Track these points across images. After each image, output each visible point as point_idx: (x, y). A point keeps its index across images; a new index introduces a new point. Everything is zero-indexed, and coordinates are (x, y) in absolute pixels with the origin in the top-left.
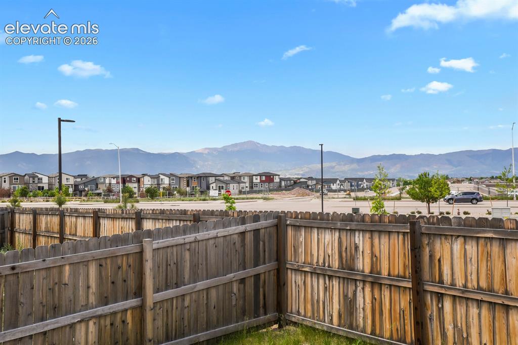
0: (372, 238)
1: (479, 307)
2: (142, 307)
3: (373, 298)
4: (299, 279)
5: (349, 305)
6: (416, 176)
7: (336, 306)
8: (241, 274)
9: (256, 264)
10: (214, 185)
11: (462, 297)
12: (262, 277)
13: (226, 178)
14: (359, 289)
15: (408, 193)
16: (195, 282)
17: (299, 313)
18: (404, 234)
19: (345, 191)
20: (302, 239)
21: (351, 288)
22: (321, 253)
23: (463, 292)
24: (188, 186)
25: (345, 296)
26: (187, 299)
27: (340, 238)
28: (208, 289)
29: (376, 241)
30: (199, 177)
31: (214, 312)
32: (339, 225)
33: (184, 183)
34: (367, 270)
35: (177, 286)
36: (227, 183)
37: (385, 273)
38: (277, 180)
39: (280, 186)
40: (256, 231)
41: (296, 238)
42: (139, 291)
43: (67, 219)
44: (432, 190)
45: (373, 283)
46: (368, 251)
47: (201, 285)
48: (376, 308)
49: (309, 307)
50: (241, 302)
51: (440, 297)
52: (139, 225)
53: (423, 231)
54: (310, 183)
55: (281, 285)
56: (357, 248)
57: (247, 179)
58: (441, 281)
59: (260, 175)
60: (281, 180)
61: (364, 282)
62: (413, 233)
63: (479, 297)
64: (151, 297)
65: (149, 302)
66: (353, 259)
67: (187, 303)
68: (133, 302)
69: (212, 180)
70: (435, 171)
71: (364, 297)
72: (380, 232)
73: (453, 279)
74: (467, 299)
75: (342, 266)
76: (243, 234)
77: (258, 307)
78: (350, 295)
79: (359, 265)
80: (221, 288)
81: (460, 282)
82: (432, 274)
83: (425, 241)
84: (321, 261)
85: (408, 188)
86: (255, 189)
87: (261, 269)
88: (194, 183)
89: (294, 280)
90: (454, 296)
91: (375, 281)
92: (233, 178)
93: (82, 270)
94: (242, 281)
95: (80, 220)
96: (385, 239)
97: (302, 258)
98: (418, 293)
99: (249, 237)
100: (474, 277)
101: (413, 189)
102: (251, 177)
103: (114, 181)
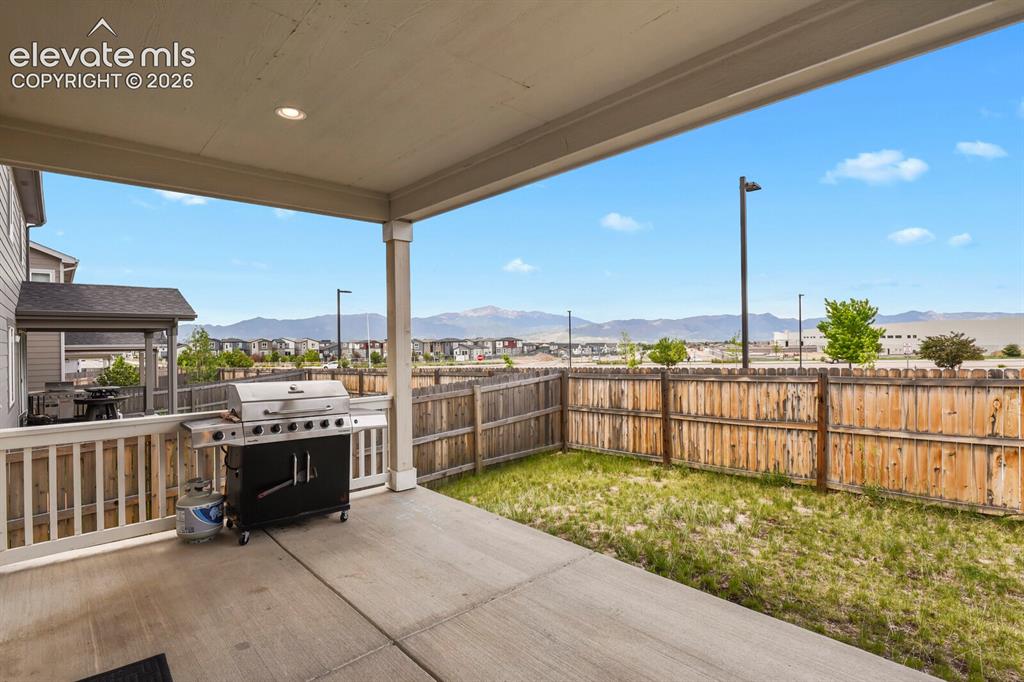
0: (634, 385)
1: (705, 427)
2: (474, 434)
3: (635, 427)
4: (578, 417)
5: (617, 433)
6: (656, 342)
7: (607, 435)
8: (537, 413)
9: (546, 406)
10: (458, 350)
11: (695, 421)
12: (551, 416)
13: (469, 343)
14: (624, 421)
15: (650, 356)
16: (506, 417)
17: (577, 442)
18: (657, 381)
19: (587, 356)
20: (580, 388)
21: (618, 421)
22: (596, 397)
23: (695, 417)
24: (432, 351)
25: (614, 428)
26: (502, 429)
27: (610, 386)
28: (514, 423)
29: (637, 387)
30: (442, 343)
31: (518, 440)
32: (609, 376)
33: (427, 348)
34: (630, 408)
35: (495, 420)
36: (470, 348)
37: (643, 409)
38: (519, 344)
39: (523, 352)
40: (547, 382)
41: (575, 387)
42: (472, 422)
43: (366, 379)
44: (671, 353)
45: (634, 417)
46: (631, 394)
47: (511, 420)
48: (637, 434)
49: (586, 437)
50: (536, 434)
51: (680, 422)
52: (437, 381)
53: (670, 378)
54: (552, 348)
55: (564, 422)
56: (623, 392)
57: (490, 345)
58: (681, 412)
59: (503, 340)
60: (524, 345)
61: (628, 416)
62: (663, 379)
63: (705, 420)
64: (480, 427)
65: (479, 430)
66: (620, 400)
67: (501, 432)
68: (468, 429)
69: (455, 345)
70: (674, 337)
71: (628, 427)
72: (640, 380)
73: (689, 410)
74: (698, 422)
75: (611, 406)
76: (537, 384)
77: (548, 438)
78: (618, 426)
79: (625, 404)
80: (523, 423)
81: (693, 412)
82: (675, 408)
83: (671, 385)
84: (595, 403)
85: (649, 352)
86: (498, 354)
87: (549, 410)
88: (438, 348)
89: (573, 419)
90: (690, 421)
91: (636, 414)
92: (476, 343)
93: (438, 405)
94: (537, 418)
95: (379, 379)
96: (643, 384)
97: (580, 402)
98: (666, 420)
99: (542, 386)
100: (703, 408)
101: (654, 353)
102: (494, 343)
103: (357, 347)
